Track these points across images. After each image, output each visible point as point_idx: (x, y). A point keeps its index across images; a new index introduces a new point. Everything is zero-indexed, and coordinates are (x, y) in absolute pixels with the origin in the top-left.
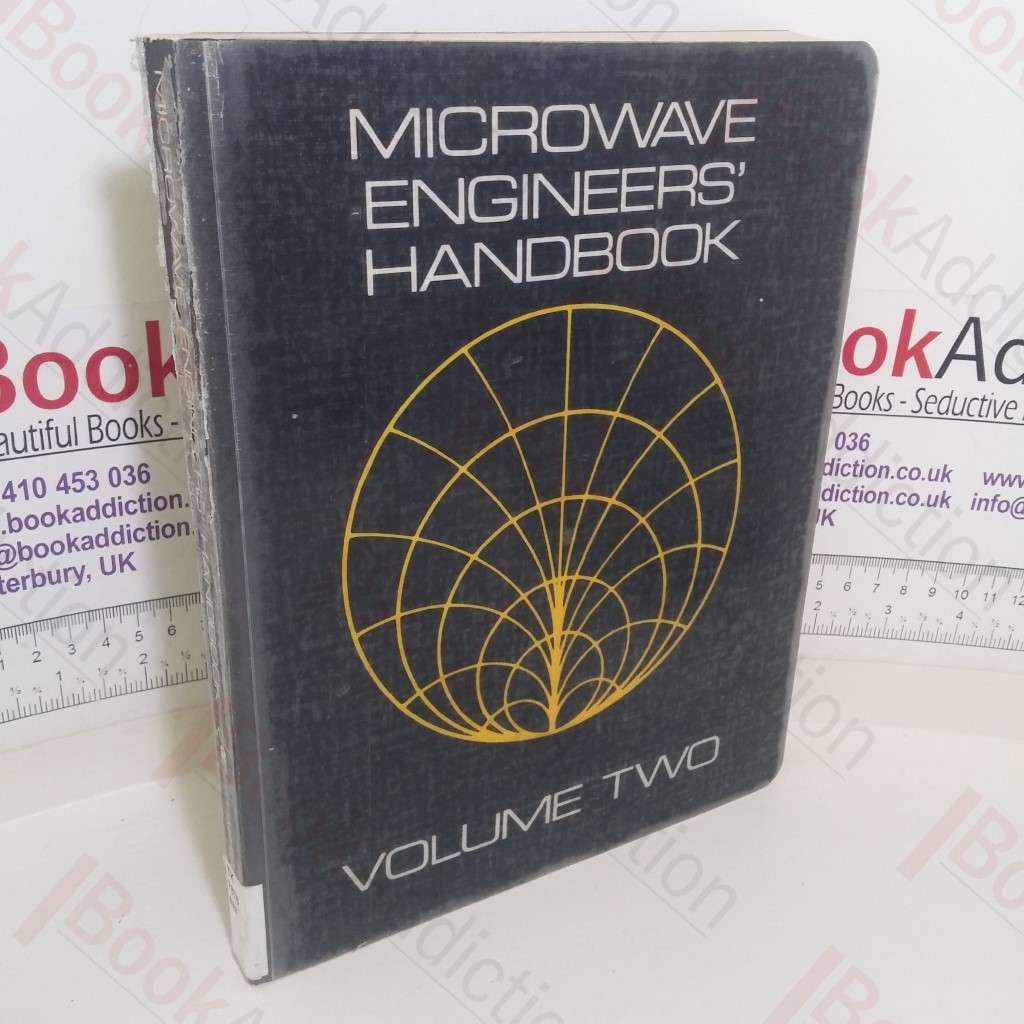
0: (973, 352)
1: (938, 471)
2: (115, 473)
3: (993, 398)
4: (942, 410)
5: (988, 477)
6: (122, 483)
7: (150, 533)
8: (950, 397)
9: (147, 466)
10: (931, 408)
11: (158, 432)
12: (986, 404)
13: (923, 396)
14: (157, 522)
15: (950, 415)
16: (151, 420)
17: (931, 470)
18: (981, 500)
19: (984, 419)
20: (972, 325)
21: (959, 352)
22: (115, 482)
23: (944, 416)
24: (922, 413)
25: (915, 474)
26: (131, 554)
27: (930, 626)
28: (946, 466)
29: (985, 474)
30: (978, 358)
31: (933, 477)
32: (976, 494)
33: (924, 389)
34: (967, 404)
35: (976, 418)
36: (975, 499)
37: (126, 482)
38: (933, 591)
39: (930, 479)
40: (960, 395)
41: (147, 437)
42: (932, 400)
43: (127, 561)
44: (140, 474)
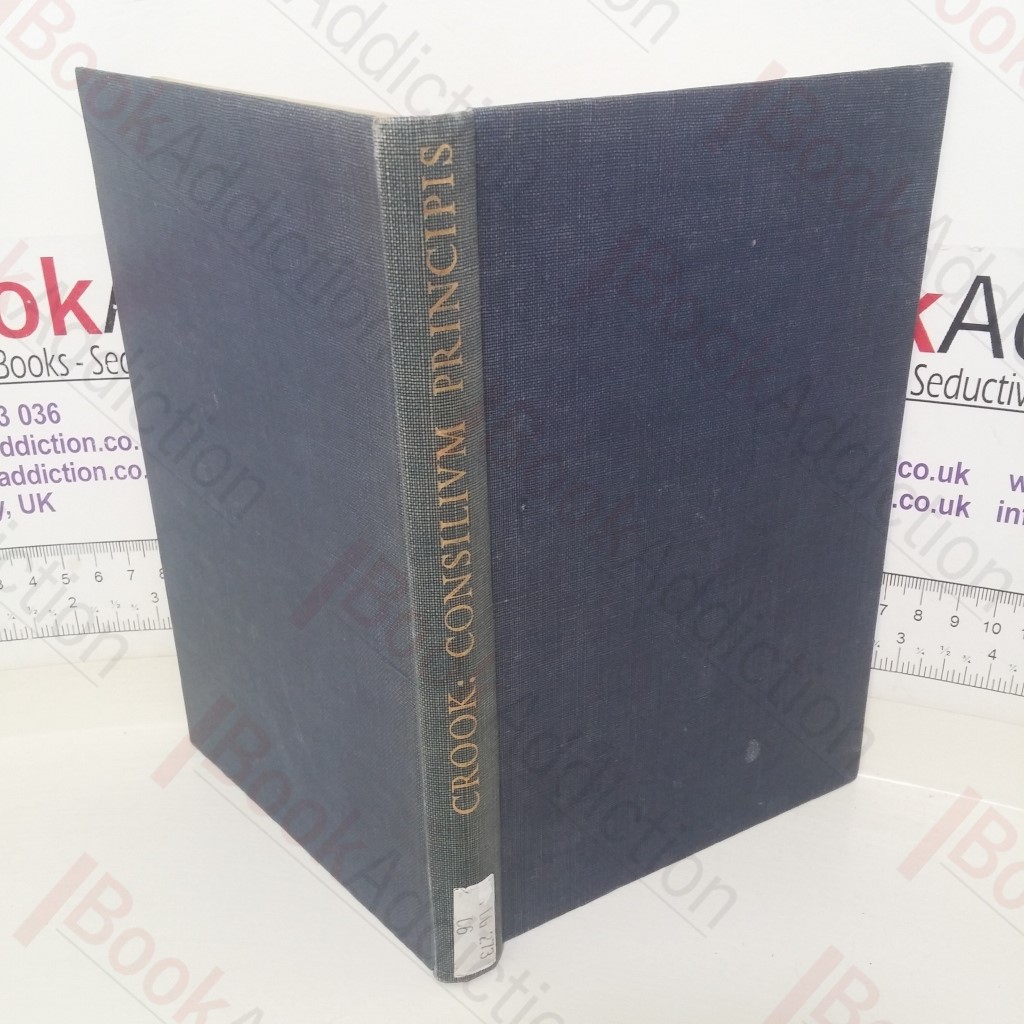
0: (984, 320)
1: (951, 469)
2: (24, 410)
3: (1016, 380)
4: (951, 392)
5: (1015, 482)
6: (33, 421)
7: (66, 475)
8: (960, 377)
9: (56, 406)
10: (934, 389)
11: (65, 372)
12: (1007, 387)
13: (924, 374)
14: (72, 464)
15: (961, 400)
16: (56, 358)
17: (942, 468)
18: (1009, 510)
19: (1005, 406)
20: (982, 285)
21: (966, 320)
22: (26, 420)
23: (953, 400)
24: (925, 396)
25: (921, 472)
26: (49, 494)
27: (955, 664)
28: (960, 464)
29: (1012, 476)
30: (992, 327)
31: (945, 476)
32: (1002, 502)
33: (925, 366)
34: (983, 386)
35: (995, 404)
36: (1001, 508)
37: (36, 420)
38: (955, 619)
39: (941, 479)
40: (973, 374)
41: (53, 376)
42: (936, 379)
43: (45, 501)
44: (50, 414)
